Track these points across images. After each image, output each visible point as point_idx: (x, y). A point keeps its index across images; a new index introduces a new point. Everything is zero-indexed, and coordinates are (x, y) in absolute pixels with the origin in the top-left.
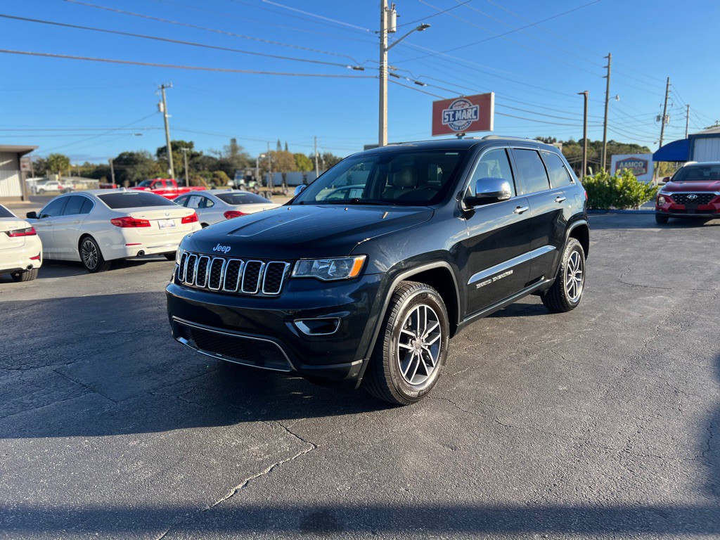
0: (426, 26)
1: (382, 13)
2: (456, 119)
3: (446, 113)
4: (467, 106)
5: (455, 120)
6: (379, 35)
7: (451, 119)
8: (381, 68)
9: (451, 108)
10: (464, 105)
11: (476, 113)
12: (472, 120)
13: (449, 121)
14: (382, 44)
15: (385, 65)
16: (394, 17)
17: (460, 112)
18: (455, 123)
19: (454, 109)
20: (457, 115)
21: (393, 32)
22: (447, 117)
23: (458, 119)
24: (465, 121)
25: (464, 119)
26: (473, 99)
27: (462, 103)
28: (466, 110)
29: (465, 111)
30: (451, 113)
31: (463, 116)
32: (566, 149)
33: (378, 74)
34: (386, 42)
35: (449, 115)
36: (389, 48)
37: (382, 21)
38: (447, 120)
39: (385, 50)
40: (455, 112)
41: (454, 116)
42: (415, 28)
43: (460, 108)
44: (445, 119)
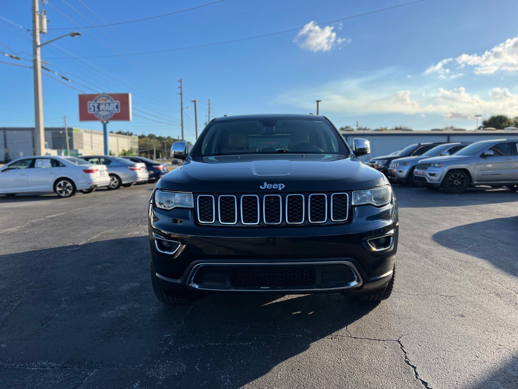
0: (78, 34)
1: (34, 16)
2: (101, 109)
3: (91, 105)
4: (109, 101)
5: (99, 111)
6: (31, 32)
7: (96, 109)
8: (35, 61)
9: (96, 101)
10: (106, 100)
11: (117, 107)
12: (115, 112)
13: (94, 111)
14: (35, 41)
15: (39, 58)
16: (45, 21)
17: (104, 105)
18: (100, 113)
19: (98, 102)
20: (101, 107)
21: (44, 33)
22: (92, 108)
23: (102, 110)
24: (108, 113)
25: (107, 110)
26: (115, 97)
27: (105, 98)
28: (109, 104)
29: (107, 105)
30: (96, 105)
31: (106, 109)
32: (141, 140)
33: (32, 65)
34: (38, 40)
35: (94, 106)
36: (41, 46)
37: (34, 22)
38: (93, 110)
39: (38, 46)
40: (99, 104)
41: (98, 107)
42: (68, 33)
43: (103, 102)
44: (90, 109)
